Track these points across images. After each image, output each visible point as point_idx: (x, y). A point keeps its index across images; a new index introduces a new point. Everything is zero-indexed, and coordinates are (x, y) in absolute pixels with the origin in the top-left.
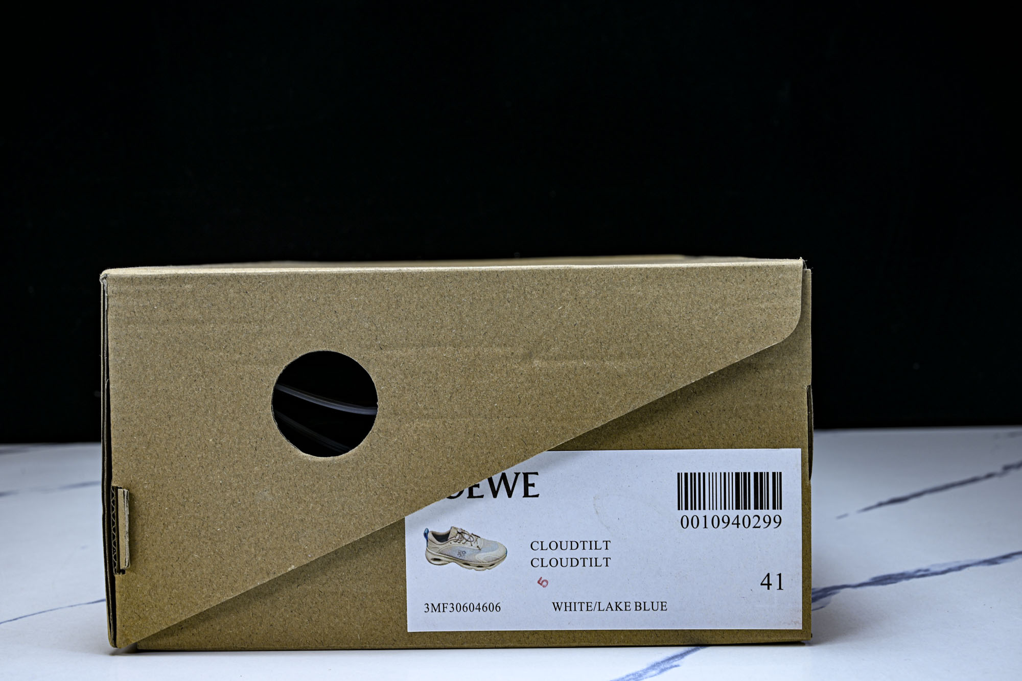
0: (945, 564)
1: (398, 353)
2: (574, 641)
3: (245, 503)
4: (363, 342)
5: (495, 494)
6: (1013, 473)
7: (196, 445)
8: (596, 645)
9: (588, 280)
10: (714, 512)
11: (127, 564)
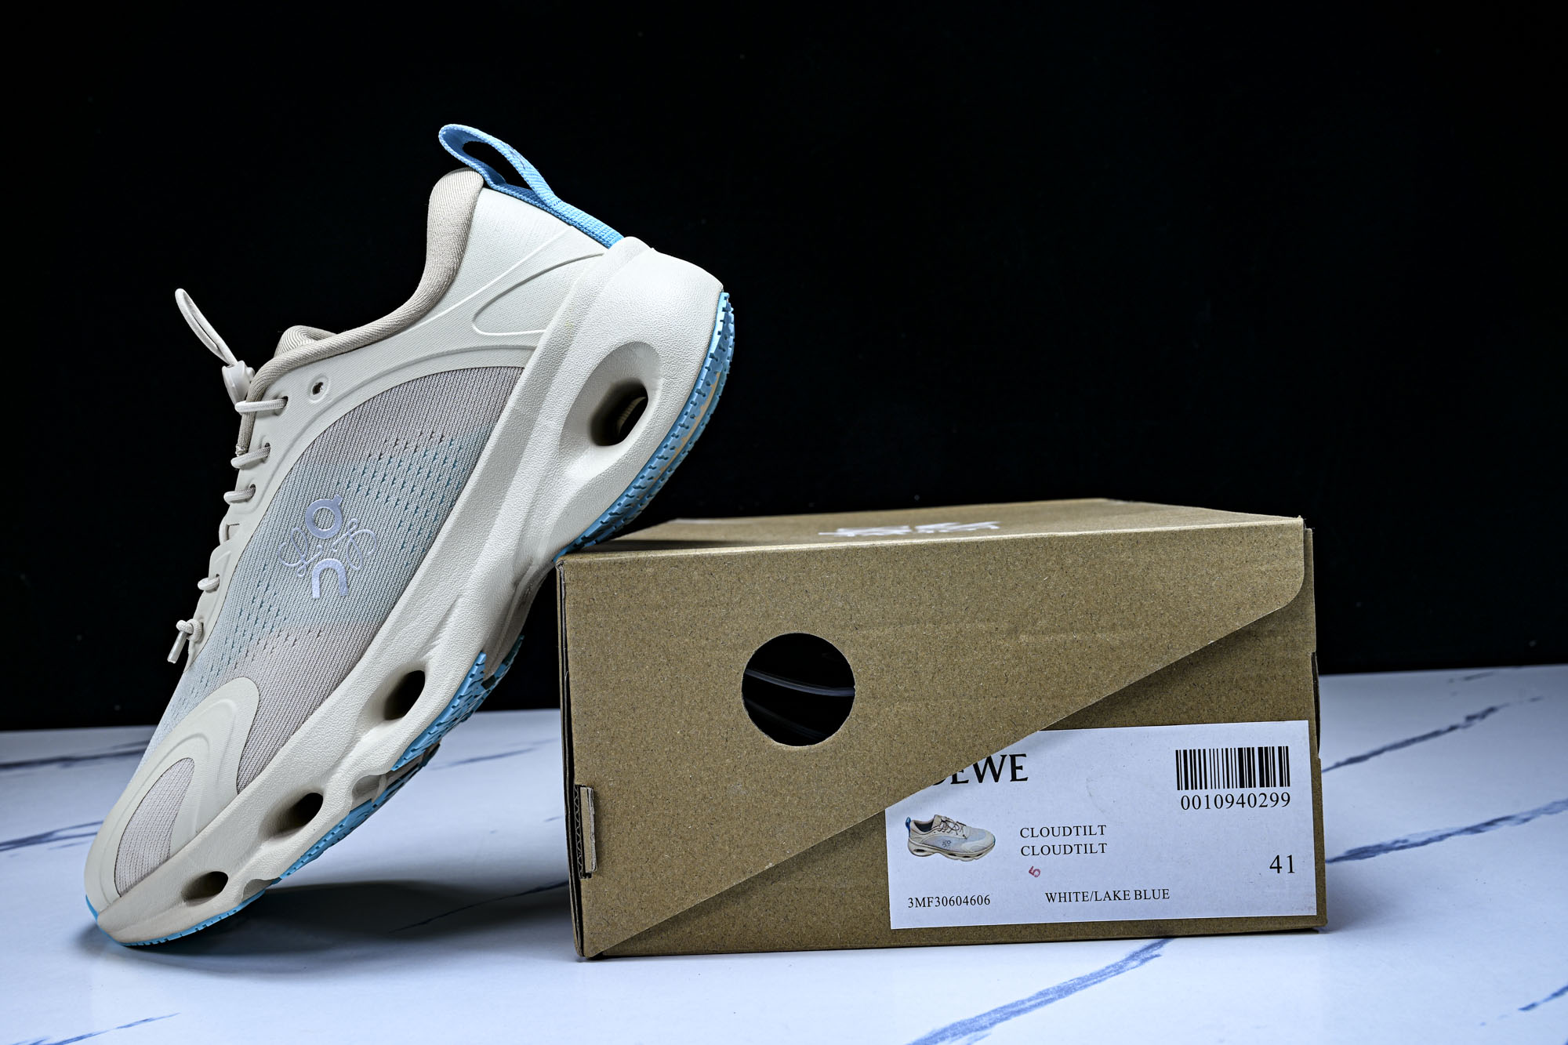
0: (1423, 834)
1: (875, 633)
2: (1070, 934)
3: (716, 798)
4: (837, 623)
5: (981, 778)
6: (1477, 723)
7: (663, 738)
8: (1094, 937)
9: (1075, 548)
11: (594, 868)
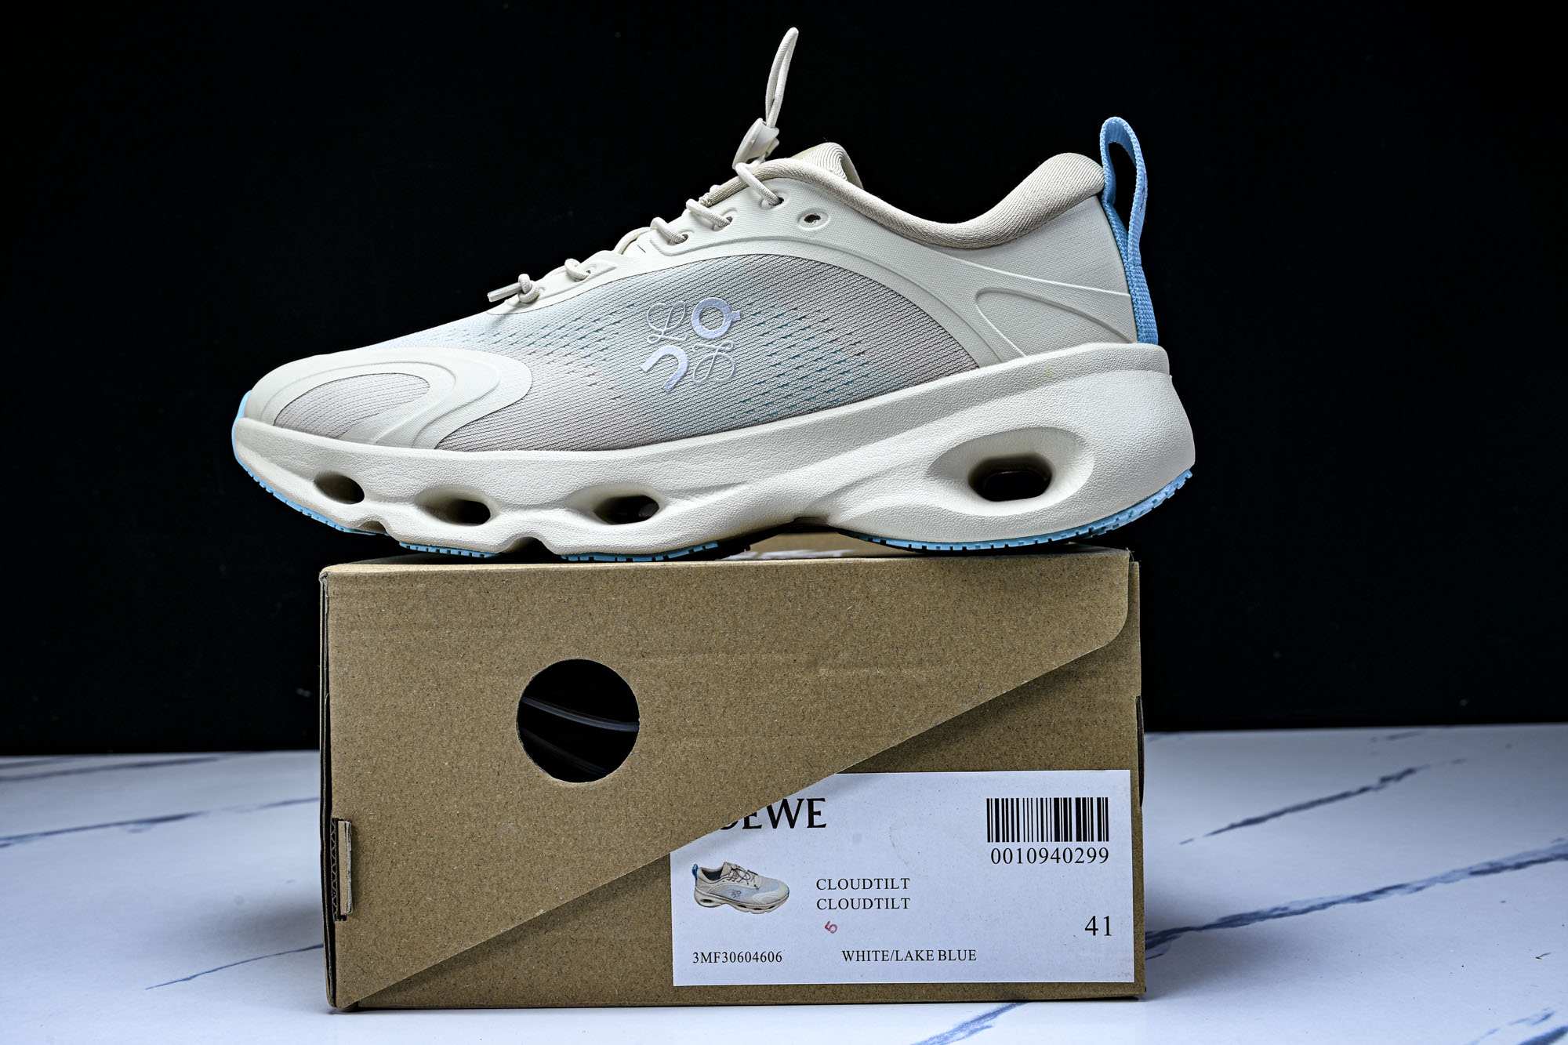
0: (1307, 901)
1: (662, 662)
2: (868, 997)
3: (485, 837)
4: (622, 649)
5: (775, 824)
6: (1392, 785)
7: (430, 770)
8: (894, 1000)
9: (882, 575)
10: (1030, 845)
11: (349, 909)
